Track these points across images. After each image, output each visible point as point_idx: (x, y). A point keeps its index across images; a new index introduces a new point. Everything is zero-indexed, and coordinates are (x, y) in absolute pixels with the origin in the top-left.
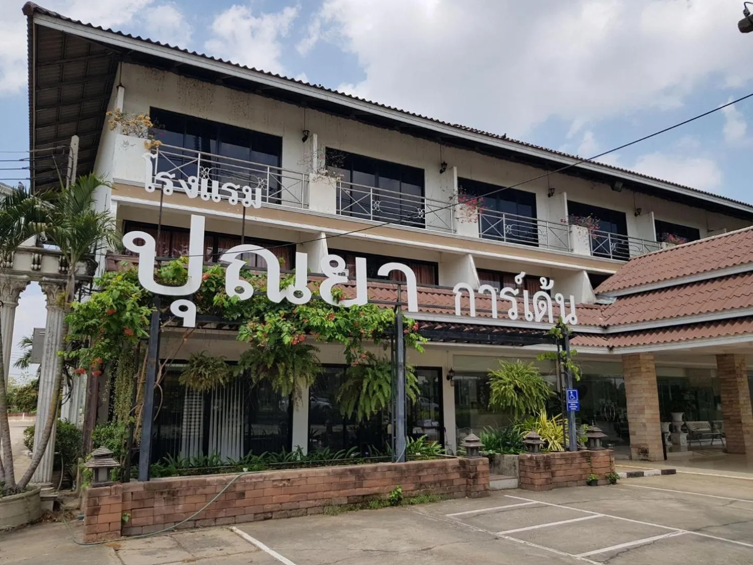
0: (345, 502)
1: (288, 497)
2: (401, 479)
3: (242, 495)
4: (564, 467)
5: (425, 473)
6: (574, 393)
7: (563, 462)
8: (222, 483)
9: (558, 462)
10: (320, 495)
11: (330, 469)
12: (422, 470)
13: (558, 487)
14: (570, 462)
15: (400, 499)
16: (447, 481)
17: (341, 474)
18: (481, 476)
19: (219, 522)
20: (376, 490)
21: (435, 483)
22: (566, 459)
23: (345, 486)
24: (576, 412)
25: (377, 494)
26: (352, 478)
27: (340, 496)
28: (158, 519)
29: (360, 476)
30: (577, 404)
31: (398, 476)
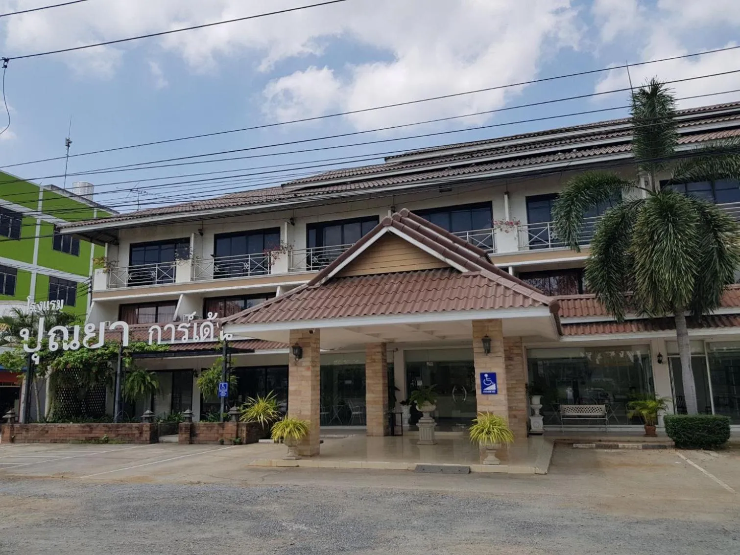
0: (84, 439)
1: (62, 435)
2: (109, 431)
3: (47, 432)
4: (205, 432)
5: (120, 429)
6: (225, 385)
7: (205, 428)
8: (41, 426)
9: (202, 428)
10: (74, 435)
11: (79, 424)
12: (119, 428)
13: (199, 443)
14: (210, 428)
15: (108, 440)
16: (132, 434)
17: (83, 427)
18: (144, 432)
19: (40, 441)
20: (97, 435)
21: (125, 435)
22: (208, 427)
23: (85, 432)
24: (225, 398)
25: (98, 437)
26: (88, 429)
27: (82, 437)
28: (23, 438)
29: (91, 428)
30: (226, 392)
31: (108, 429)
